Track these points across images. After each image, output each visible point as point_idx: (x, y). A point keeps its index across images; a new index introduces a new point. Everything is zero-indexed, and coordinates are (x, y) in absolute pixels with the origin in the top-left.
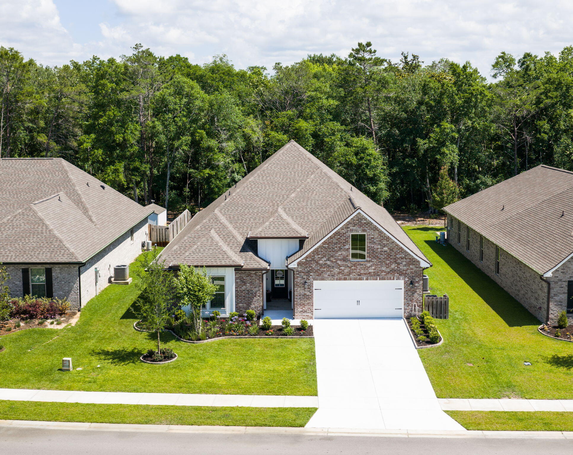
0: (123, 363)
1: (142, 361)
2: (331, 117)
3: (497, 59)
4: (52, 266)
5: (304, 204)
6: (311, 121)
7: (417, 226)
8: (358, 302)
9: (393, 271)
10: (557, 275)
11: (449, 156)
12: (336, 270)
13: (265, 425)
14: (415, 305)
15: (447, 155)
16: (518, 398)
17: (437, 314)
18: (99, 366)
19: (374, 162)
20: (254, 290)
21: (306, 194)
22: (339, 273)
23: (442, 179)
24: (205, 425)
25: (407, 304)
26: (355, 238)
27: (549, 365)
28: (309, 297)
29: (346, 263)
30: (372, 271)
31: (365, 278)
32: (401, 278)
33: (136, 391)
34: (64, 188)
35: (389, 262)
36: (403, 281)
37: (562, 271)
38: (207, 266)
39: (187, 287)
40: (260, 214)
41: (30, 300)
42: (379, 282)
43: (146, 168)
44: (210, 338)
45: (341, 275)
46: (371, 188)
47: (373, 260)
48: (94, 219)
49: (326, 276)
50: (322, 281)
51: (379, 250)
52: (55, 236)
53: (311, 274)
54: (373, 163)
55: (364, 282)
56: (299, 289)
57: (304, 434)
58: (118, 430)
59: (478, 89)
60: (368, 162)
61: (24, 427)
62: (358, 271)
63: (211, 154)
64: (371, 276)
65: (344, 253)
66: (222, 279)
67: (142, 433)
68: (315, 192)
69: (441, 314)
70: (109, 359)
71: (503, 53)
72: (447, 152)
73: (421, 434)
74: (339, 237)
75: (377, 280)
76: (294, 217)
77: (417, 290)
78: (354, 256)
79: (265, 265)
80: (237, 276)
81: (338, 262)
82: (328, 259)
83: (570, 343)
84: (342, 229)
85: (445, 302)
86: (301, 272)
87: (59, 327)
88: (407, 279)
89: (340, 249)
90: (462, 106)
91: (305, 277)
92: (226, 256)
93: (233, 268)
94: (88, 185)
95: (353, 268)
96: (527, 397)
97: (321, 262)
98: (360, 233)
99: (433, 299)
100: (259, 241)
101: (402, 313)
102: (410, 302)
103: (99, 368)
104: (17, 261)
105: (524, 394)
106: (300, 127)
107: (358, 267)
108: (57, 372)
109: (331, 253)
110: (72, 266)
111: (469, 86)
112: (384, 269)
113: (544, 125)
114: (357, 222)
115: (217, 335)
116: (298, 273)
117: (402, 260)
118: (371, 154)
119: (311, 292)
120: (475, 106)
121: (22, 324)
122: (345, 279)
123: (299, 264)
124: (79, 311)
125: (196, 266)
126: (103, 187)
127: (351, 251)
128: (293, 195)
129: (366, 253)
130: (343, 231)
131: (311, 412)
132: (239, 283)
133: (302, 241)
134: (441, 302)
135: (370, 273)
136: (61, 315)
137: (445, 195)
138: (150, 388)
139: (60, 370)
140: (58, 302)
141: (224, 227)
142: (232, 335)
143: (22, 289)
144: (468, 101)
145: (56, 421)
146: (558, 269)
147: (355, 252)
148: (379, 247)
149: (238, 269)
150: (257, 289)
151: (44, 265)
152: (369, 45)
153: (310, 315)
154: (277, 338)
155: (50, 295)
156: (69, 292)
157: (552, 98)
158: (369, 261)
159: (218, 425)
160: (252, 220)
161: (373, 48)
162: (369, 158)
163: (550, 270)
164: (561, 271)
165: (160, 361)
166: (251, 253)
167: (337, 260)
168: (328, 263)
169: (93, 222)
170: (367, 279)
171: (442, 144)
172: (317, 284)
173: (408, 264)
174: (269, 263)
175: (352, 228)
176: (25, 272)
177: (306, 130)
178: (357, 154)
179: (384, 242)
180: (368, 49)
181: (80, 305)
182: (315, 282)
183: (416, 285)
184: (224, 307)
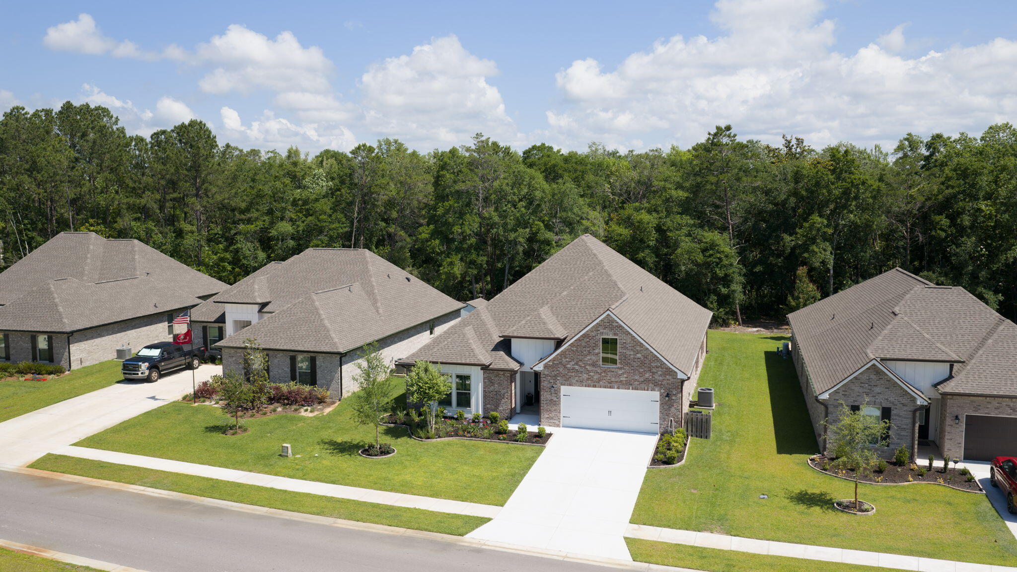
0: (340, 455)
1: (360, 455)
2: (680, 210)
3: (901, 141)
4: (316, 354)
5: (574, 303)
6: (655, 214)
7: (772, 335)
8: (610, 412)
9: (647, 381)
10: (837, 398)
11: (819, 254)
12: (585, 376)
13: (426, 530)
14: (671, 420)
15: (817, 253)
16: (723, 533)
17: (697, 432)
18: (316, 455)
19: (727, 260)
20: (503, 392)
21: (579, 292)
22: (588, 379)
23: (800, 281)
24: (369, 522)
25: (662, 418)
26: (605, 341)
27: (788, 501)
28: (556, 403)
29: (596, 369)
30: (624, 379)
31: (616, 387)
32: (656, 389)
33: (333, 482)
34: (361, 279)
35: (642, 370)
36: (658, 393)
37: (844, 393)
38: (442, 363)
39: (417, 385)
40: (526, 312)
41: (294, 386)
42: (631, 393)
43: (482, 261)
44: (439, 437)
45: (590, 382)
46: (723, 290)
47: (625, 367)
48: (381, 311)
49: (574, 381)
50: (570, 387)
51: (632, 357)
52: (324, 326)
53: (558, 378)
54: (725, 262)
55: (615, 391)
56: (546, 393)
57: (458, 543)
58: (287, 518)
59: (860, 179)
60: (717, 260)
61: (211, 505)
62: (608, 378)
63: (549, 248)
64: (623, 384)
65: (594, 358)
66: (468, 377)
67: (306, 523)
68: (589, 291)
69: (702, 432)
70: (330, 449)
71: (909, 134)
72: (816, 250)
73: (581, 559)
74: (588, 340)
75: (629, 389)
76: (559, 317)
77: (675, 404)
78: (605, 360)
79: (515, 366)
80: (485, 376)
81: (587, 367)
82: (577, 364)
83: (835, 478)
84: (591, 330)
85: (707, 420)
86: (547, 375)
87: (311, 415)
88: (662, 391)
89: (590, 353)
90: (839, 198)
91: (552, 381)
92: (472, 354)
93: (480, 367)
94: (388, 276)
95: (603, 374)
96: (732, 533)
97: (568, 366)
98: (611, 337)
99: (692, 415)
100: (513, 340)
101: (657, 428)
102: (666, 417)
103: (316, 457)
104: (285, 348)
105: (732, 531)
106: (641, 220)
107: (608, 373)
108: (277, 457)
109: (580, 357)
110: (334, 356)
111: (850, 173)
112: (637, 377)
113: (941, 221)
114: (608, 324)
115: (448, 435)
116: (544, 376)
117: (657, 369)
118: (723, 252)
119: (559, 398)
120: (856, 198)
121: (279, 409)
122: (595, 386)
123: (546, 366)
124: (340, 400)
125: (434, 363)
126: (408, 280)
127: (601, 355)
128: (565, 293)
129: (617, 357)
130: (593, 333)
131: (482, 521)
132: (487, 383)
133: (559, 343)
134: (702, 420)
135: (621, 381)
136: (320, 403)
137: (801, 300)
138: (347, 481)
139: (280, 455)
140: (319, 391)
141: (483, 324)
142: (465, 436)
143: (290, 375)
144: (846, 192)
145: (241, 502)
146: (839, 391)
147: (606, 355)
148: (632, 353)
149: (485, 368)
150: (505, 391)
151: (309, 354)
152: (728, 128)
153: (557, 422)
154: (508, 443)
155: (313, 382)
156: (331, 381)
157: (953, 187)
158: (621, 368)
159: (382, 524)
160: (516, 318)
161: (733, 132)
162: (718, 255)
163: (826, 391)
164: (841, 393)
165: (376, 455)
166: (502, 353)
167: (586, 364)
168: (577, 367)
169: (379, 314)
170: (618, 388)
171: (813, 241)
172: (564, 389)
173: (664, 374)
174: (521, 364)
175: (602, 331)
176: (293, 360)
177: (648, 223)
178: (704, 251)
179: (637, 348)
180: (728, 133)
181: (341, 395)
182: (562, 388)
183: (673, 398)
184: (470, 407)
